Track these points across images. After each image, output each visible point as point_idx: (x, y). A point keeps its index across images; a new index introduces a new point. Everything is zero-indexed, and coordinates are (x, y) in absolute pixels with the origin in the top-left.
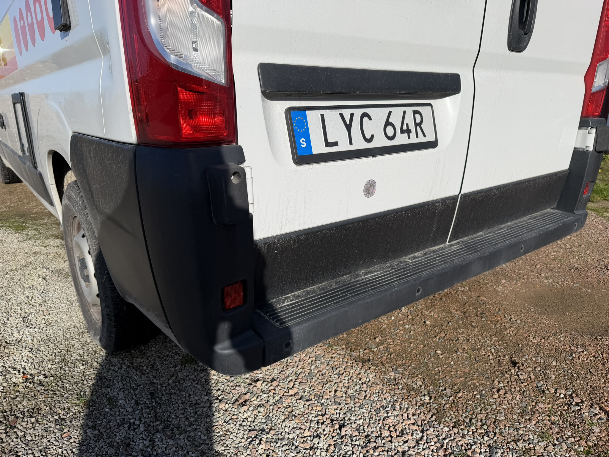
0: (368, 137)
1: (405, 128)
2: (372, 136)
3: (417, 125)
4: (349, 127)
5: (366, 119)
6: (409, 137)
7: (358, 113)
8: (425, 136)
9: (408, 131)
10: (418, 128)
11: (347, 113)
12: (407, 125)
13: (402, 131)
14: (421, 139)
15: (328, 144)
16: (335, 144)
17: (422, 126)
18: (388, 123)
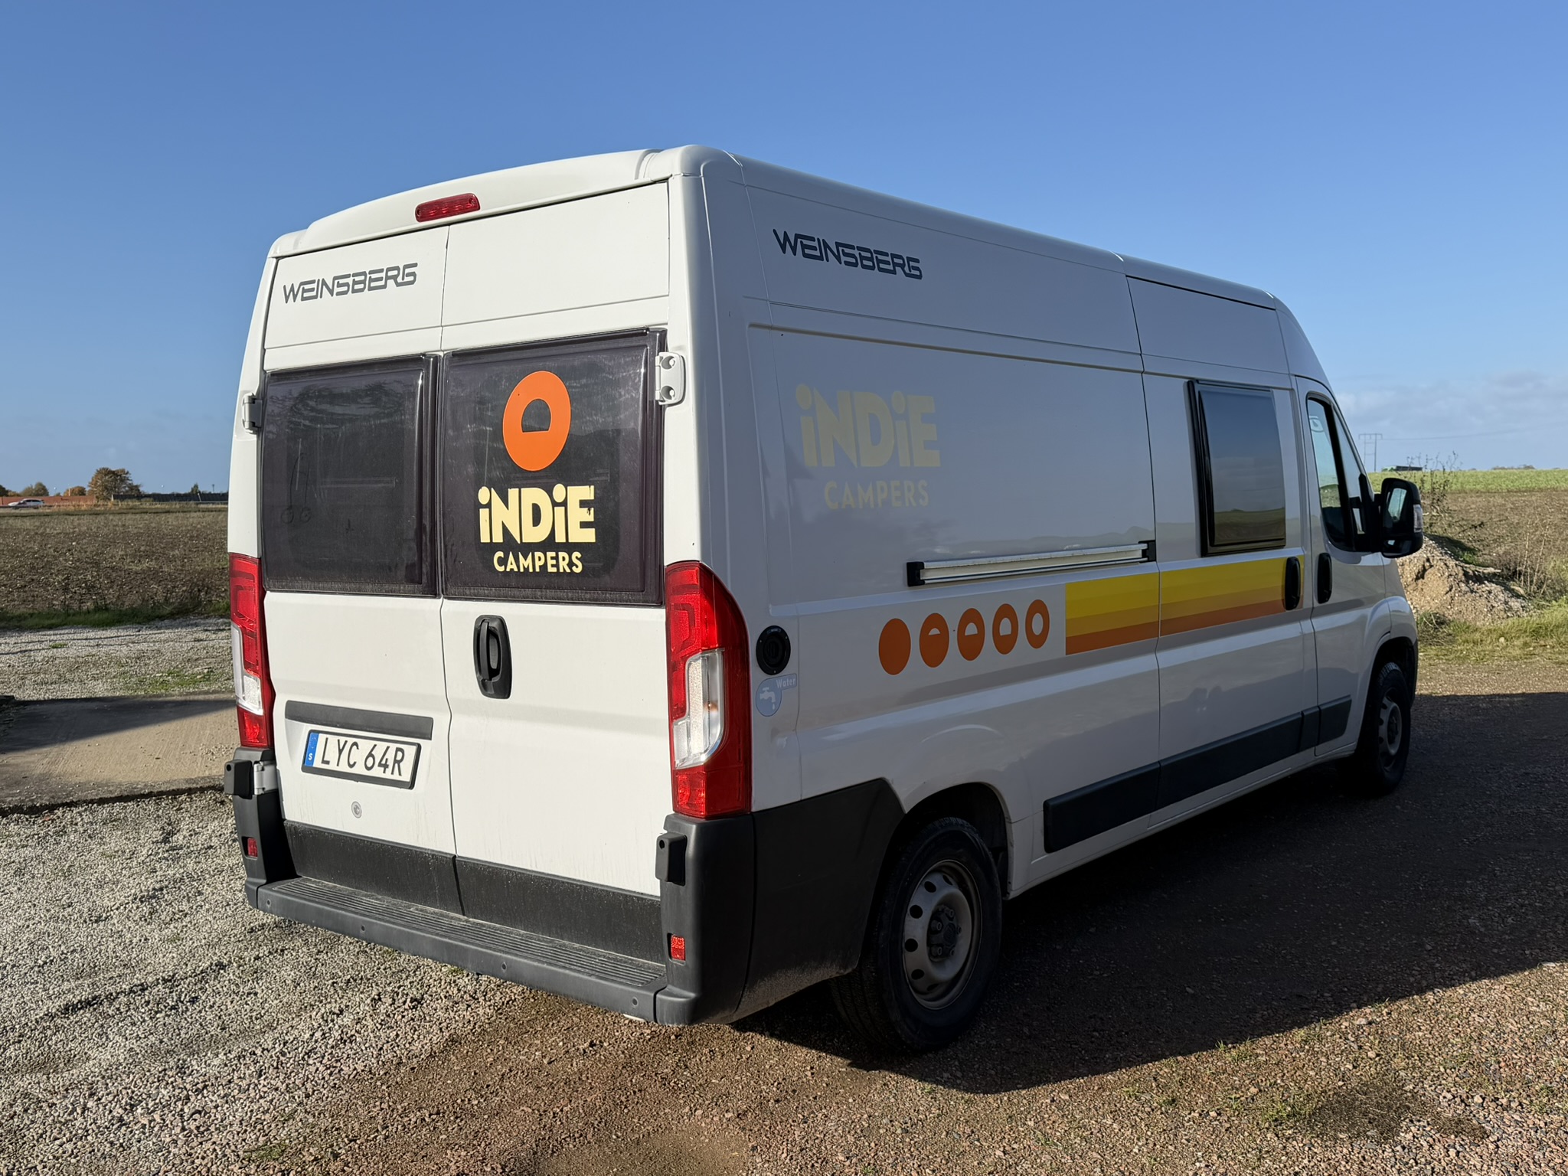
0: (352, 763)
1: (383, 762)
2: (355, 763)
3: (396, 761)
4: (340, 751)
5: (355, 747)
6: (384, 772)
7: (351, 741)
8: (400, 774)
9: (386, 766)
10: (396, 765)
11: (343, 739)
12: (387, 760)
13: (380, 765)
14: (396, 777)
15: (324, 762)
16: (328, 763)
17: (401, 764)
18: (370, 755)
